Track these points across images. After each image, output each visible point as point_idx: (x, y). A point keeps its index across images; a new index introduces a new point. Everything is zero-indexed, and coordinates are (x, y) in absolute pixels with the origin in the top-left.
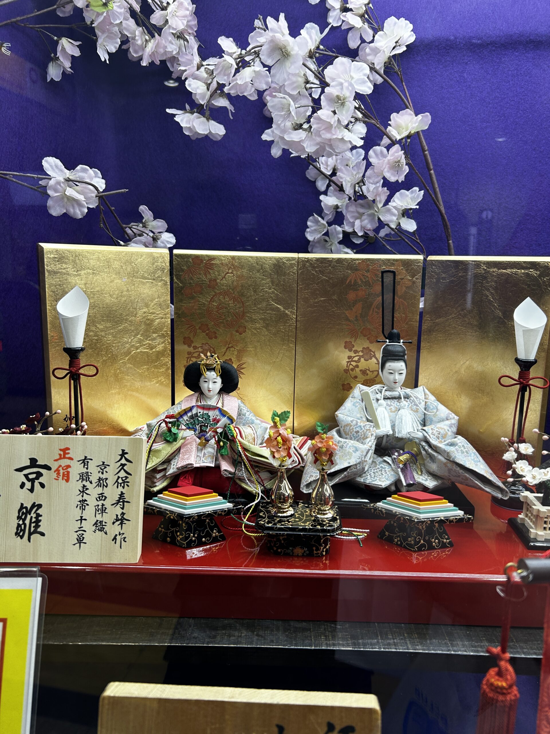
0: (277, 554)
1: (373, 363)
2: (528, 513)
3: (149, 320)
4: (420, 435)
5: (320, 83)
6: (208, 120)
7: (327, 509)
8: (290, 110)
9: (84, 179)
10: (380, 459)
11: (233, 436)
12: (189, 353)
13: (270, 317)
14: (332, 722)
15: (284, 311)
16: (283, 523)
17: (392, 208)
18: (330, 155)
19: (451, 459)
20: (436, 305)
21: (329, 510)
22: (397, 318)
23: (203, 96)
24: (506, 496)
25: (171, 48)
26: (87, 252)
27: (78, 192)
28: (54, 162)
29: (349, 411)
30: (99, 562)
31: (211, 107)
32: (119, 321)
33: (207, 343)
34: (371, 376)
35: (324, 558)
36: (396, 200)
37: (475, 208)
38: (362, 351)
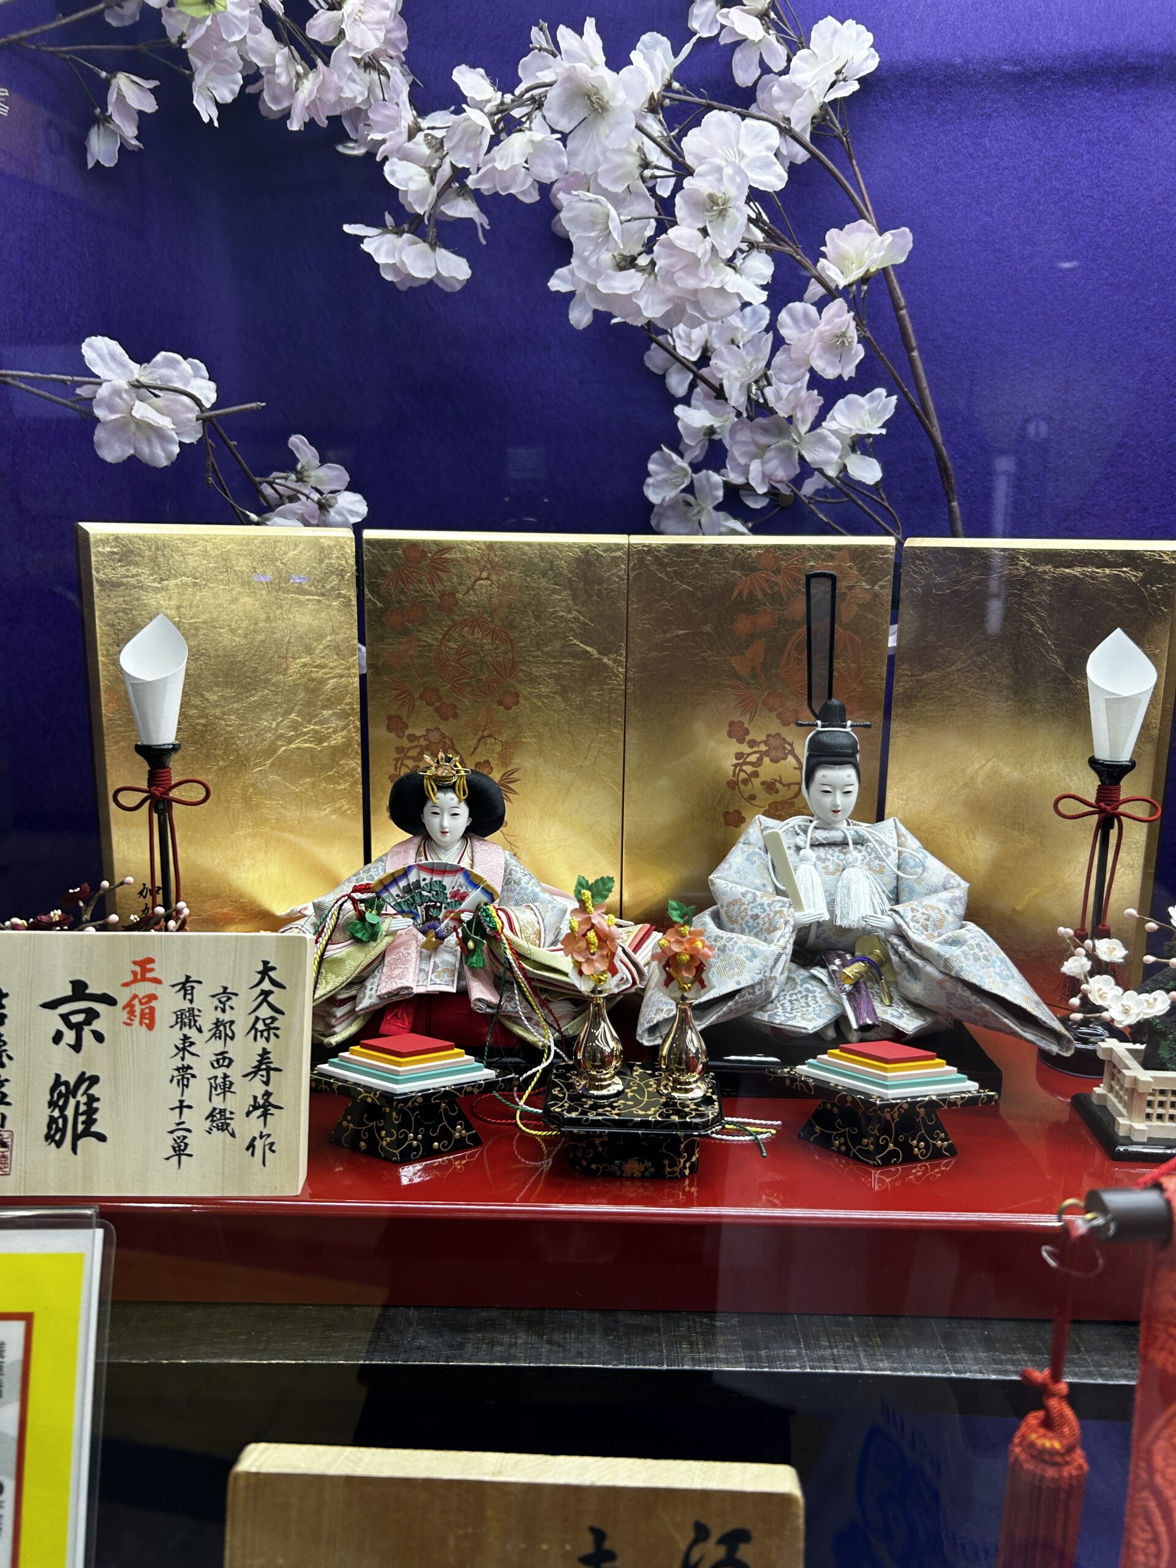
0: (588, 1175)
1: (790, 767)
2: (1113, 1083)
3: (313, 680)
4: (887, 922)
5: (673, 166)
6: (433, 247)
7: (692, 1080)
8: (608, 227)
9: (170, 381)
10: (803, 973)
11: (494, 928)
12: (400, 750)
13: (570, 672)
14: (703, 1521)
15: (599, 659)
16: (600, 1110)
17: (829, 433)
18: (694, 323)
19: (953, 974)
20: (922, 644)
21: (696, 1082)
22: (839, 672)
23: (422, 195)
24: (1068, 1049)
25: (352, 91)
26: (181, 539)
27: (158, 410)
28: (107, 346)
29: (738, 872)
30: (219, 1194)
31: (439, 218)
32: (250, 684)
33: (438, 729)
34: (784, 794)
35: (687, 1182)
36: (838, 416)
37: (1007, 430)
38: (766, 743)
